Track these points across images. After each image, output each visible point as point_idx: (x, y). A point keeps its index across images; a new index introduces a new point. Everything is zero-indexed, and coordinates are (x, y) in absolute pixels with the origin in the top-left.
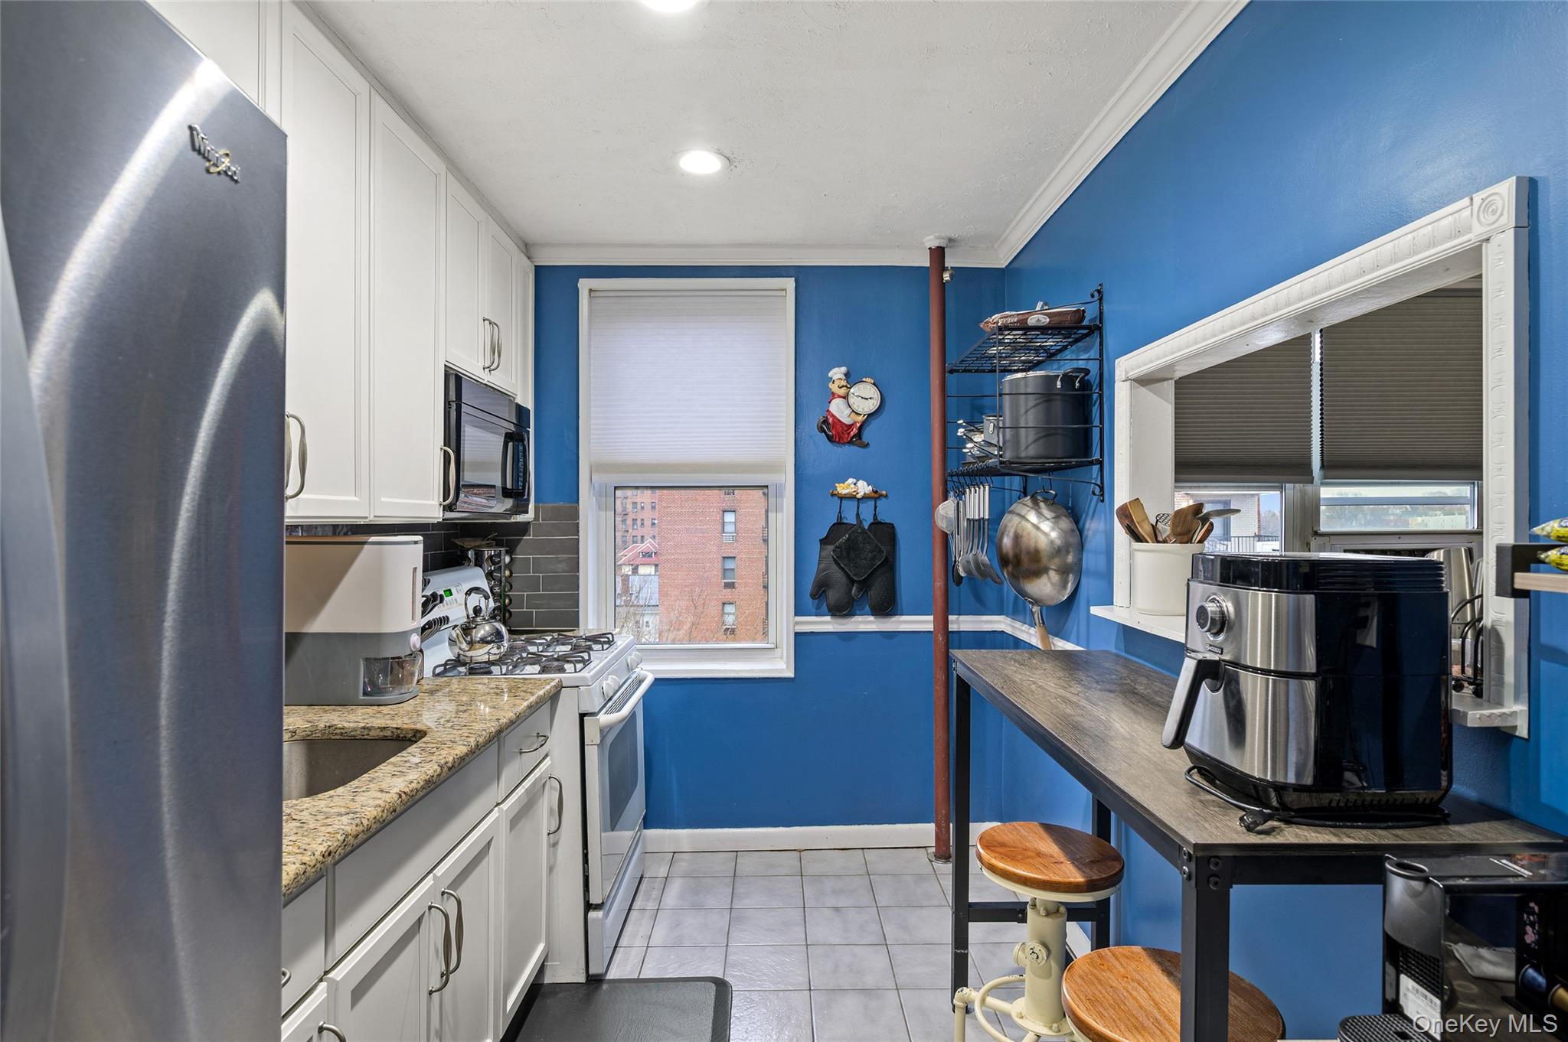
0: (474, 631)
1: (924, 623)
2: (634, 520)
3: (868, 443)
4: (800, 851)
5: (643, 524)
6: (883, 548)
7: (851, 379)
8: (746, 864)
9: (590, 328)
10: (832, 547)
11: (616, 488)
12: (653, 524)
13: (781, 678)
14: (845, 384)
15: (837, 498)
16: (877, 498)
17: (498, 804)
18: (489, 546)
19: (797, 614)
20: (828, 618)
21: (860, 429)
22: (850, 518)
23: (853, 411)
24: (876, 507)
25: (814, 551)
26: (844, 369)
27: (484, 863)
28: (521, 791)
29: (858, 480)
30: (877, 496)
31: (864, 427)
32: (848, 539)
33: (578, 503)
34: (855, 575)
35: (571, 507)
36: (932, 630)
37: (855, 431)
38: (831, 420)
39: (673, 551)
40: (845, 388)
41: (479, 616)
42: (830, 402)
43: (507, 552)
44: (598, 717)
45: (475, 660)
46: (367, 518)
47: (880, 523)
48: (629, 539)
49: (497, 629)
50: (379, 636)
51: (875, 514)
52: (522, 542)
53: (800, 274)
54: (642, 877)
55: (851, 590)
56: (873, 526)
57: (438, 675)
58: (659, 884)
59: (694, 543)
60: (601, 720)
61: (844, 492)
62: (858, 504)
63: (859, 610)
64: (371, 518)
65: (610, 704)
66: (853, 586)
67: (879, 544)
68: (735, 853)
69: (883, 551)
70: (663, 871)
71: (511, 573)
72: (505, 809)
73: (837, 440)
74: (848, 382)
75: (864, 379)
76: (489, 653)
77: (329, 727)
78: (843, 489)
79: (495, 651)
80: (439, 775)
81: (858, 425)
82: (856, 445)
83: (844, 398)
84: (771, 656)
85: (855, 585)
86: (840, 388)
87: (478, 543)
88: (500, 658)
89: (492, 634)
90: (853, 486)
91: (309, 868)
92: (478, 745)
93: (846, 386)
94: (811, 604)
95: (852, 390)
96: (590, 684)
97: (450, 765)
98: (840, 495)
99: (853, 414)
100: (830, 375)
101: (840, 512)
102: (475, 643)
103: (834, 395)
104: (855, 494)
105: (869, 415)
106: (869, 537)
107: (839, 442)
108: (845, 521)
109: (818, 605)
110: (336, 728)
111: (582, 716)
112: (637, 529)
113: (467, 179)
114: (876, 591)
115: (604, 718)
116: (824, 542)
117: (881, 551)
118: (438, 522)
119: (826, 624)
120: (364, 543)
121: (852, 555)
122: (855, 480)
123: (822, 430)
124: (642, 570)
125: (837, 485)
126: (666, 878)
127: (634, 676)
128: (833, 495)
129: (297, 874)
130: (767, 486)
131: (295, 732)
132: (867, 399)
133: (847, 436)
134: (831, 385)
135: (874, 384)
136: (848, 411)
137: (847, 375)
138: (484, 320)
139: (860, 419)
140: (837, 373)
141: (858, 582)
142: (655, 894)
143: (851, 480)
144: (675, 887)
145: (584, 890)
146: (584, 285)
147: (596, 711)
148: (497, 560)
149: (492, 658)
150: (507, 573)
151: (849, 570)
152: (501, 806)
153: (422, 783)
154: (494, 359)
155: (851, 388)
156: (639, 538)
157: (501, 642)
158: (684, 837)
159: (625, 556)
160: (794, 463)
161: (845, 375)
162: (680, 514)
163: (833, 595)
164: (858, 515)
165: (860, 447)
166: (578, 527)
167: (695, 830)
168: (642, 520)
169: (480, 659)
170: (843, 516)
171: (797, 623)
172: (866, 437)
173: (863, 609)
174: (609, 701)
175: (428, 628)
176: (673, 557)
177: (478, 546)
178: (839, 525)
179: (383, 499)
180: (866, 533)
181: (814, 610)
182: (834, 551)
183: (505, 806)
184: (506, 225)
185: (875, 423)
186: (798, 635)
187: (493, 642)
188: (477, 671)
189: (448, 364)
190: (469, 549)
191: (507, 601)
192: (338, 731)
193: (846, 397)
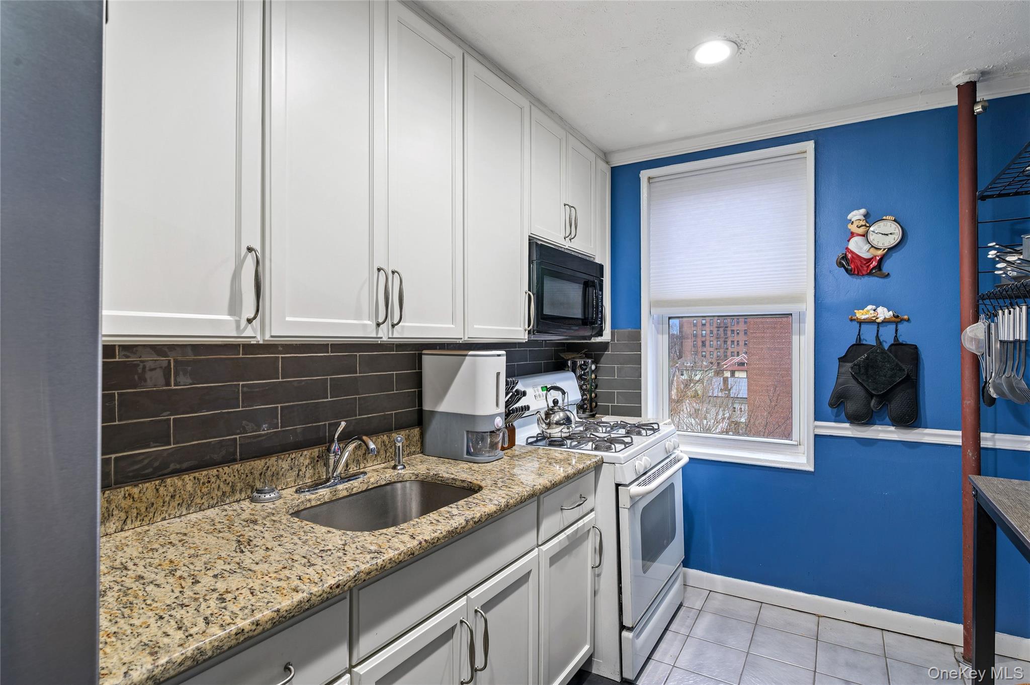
0: (553, 415)
1: (953, 437)
2: (733, 342)
3: (888, 274)
4: (819, 616)
5: (738, 344)
6: (904, 367)
7: (870, 219)
8: (768, 614)
9: (649, 205)
10: (850, 365)
11: (670, 318)
12: (745, 344)
13: (801, 471)
14: (864, 224)
15: (856, 322)
16: (898, 322)
17: (538, 546)
18: (581, 358)
19: (816, 419)
20: (847, 425)
21: (880, 261)
22: (869, 338)
23: (872, 246)
24: (896, 330)
25: (833, 367)
26: (863, 211)
27: (523, 588)
28: (562, 536)
29: (878, 307)
30: (899, 320)
31: (884, 259)
32: (867, 358)
33: (640, 329)
34: (874, 390)
35: (636, 332)
36: (961, 444)
37: (874, 263)
38: (849, 256)
39: (758, 362)
40: (863, 227)
41: (557, 406)
42: (849, 241)
43: (593, 363)
44: (629, 488)
45: (552, 435)
46: (461, 339)
47: (902, 344)
48: (729, 354)
49: (568, 416)
50: (474, 416)
51: (896, 336)
52: (604, 355)
53: (821, 138)
54: (681, 605)
55: (869, 403)
56: (893, 347)
57: (531, 443)
58: (693, 614)
59: (773, 357)
60: (631, 490)
61: (863, 317)
62: (878, 327)
63: (879, 421)
64: (466, 339)
65: (643, 478)
66: (872, 399)
67: (900, 363)
68: (760, 604)
69: (904, 370)
70: (698, 605)
71: (596, 376)
72: (544, 550)
73: (856, 272)
74: (867, 222)
75: (884, 218)
76: (561, 431)
77: (436, 475)
78: (861, 315)
79: (565, 430)
80: (464, 527)
81: (878, 258)
82: (875, 276)
83: (863, 236)
84: (795, 451)
85: (874, 398)
86: (859, 227)
87: (573, 356)
88: (570, 436)
89: (564, 419)
90: (872, 312)
91: (314, 598)
92: (507, 506)
93: (865, 225)
94: (830, 412)
95: (872, 229)
96: (623, 462)
97: (476, 520)
98: (858, 320)
99: (872, 249)
100: (849, 217)
101: (859, 335)
102: (553, 424)
103: (853, 234)
104: (874, 319)
105: (890, 249)
106: (889, 357)
107: (858, 274)
108: (864, 342)
109: (837, 413)
110: (439, 476)
111: (618, 485)
112: (734, 347)
113: (552, 111)
114: (897, 403)
115: (635, 489)
116: (842, 360)
117: (901, 370)
118: (526, 342)
119: (845, 430)
120: (466, 355)
121: (871, 372)
122: (874, 307)
123: (840, 265)
124: (737, 374)
125: (855, 311)
126: (700, 611)
127: (673, 456)
128: (851, 320)
129: (301, 601)
130: (791, 314)
131: (418, 475)
132: (887, 235)
133: (866, 269)
134: (850, 226)
135: (895, 221)
136: (867, 247)
137: (866, 216)
138: (565, 205)
139: (880, 253)
140: (856, 215)
141: (877, 396)
142: (689, 622)
143: (870, 307)
144: (706, 620)
145: (619, 614)
146: (644, 175)
147: (627, 483)
148: (584, 367)
149: (564, 435)
150: (593, 376)
151: (868, 385)
152: (541, 547)
153: (444, 533)
154: (571, 231)
155: (870, 227)
156: (736, 353)
157: (570, 424)
158: (720, 581)
159: (725, 364)
160: (813, 294)
161: (865, 216)
162: (763, 337)
163: (851, 406)
164: (877, 337)
165: (880, 277)
166: (641, 346)
167: (727, 578)
168: (738, 341)
169: (556, 435)
170: (862, 338)
171: (816, 427)
172: (886, 268)
173: (884, 419)
174: (642, 476)
175: (512, 413)
176: (757, 366)
177: (574, 358)
178: (858, 346)
179: (475, 326)
180: (886, 353)
181: (833, 418)
182: (852, 368)
183: (544, 548)
184: (586, 142)
185: (896, 256)
186: (817, 437)
187: (565, 424)
188: (555, 443)
189: (531, 235)
190: (568, 360)
191: (593, 395)
192: (440, 479)
193: (865, 235)
